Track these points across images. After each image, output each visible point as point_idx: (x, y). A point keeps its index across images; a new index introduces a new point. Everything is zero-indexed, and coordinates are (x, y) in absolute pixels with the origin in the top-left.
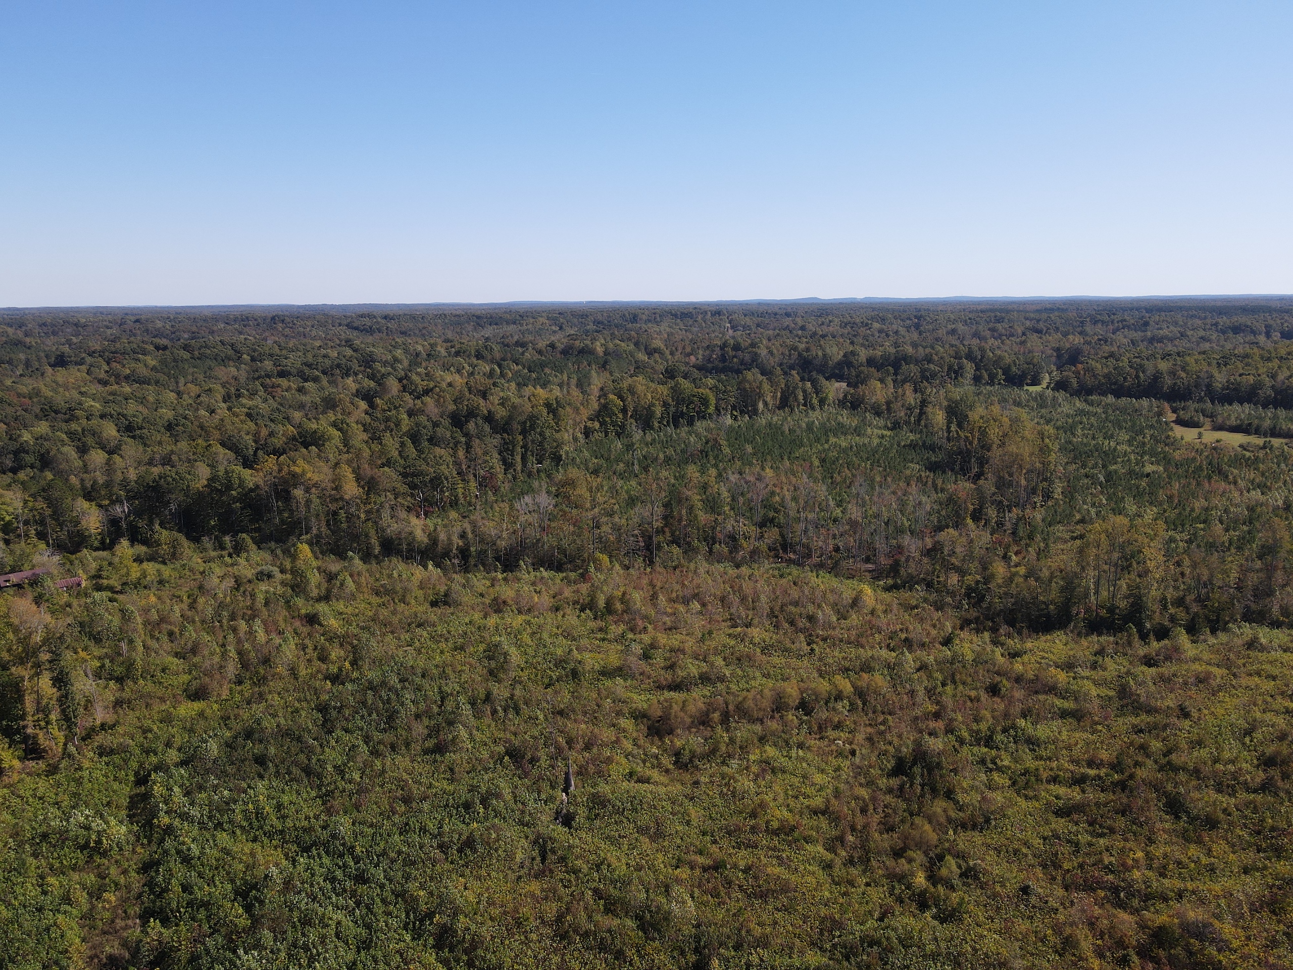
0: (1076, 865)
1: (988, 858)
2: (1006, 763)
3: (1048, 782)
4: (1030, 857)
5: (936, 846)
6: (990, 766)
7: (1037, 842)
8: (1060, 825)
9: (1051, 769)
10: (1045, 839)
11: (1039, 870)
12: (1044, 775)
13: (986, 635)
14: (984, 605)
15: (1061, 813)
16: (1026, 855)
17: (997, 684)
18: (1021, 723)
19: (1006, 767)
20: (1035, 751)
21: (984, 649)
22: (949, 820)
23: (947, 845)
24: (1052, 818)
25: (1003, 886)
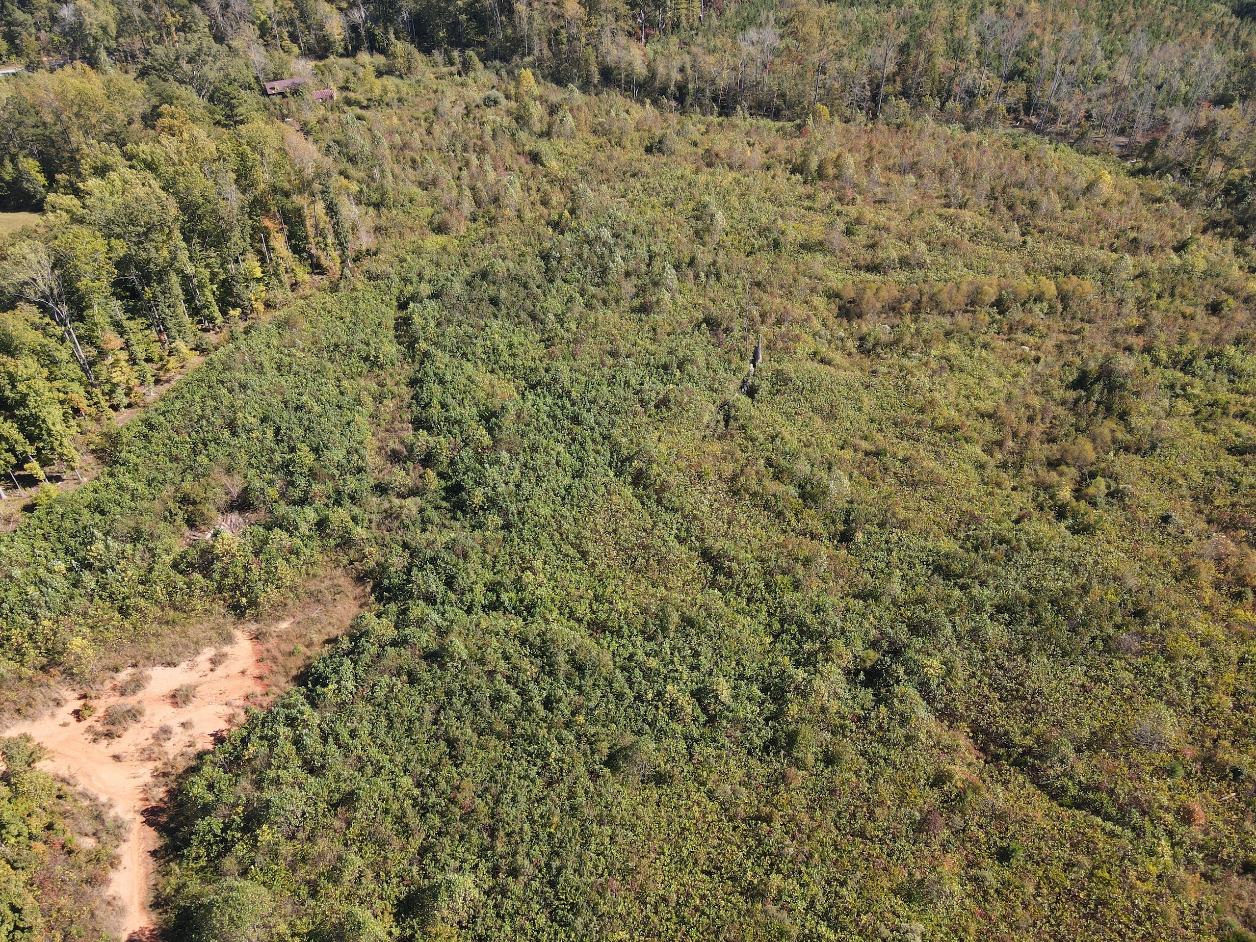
0: (1228, 503)
1: (1141, 483)
2: (1196, 391)
3: (1235, 416)
4: (1184, 488)
5: (1092, 464)
6: (1178, 391)
7: (1197, 477)
8: (1228, 462)
9: (1244, 405)
10: (1206, 474)
11: (1188, 503)
12: (1233, 410)
13: (1231, 243)
14: (1241, 206)
15: (1233, 451)
16: (1181, 486)
17: (1222, 302)
18: (1231, 350)
19: (1194, 395)
20: (1233, 382)
21: (1222, 259)
22: (1114, 441)
23: (1103, 465)
24: (1223, 454)
25: (1146, 510)
